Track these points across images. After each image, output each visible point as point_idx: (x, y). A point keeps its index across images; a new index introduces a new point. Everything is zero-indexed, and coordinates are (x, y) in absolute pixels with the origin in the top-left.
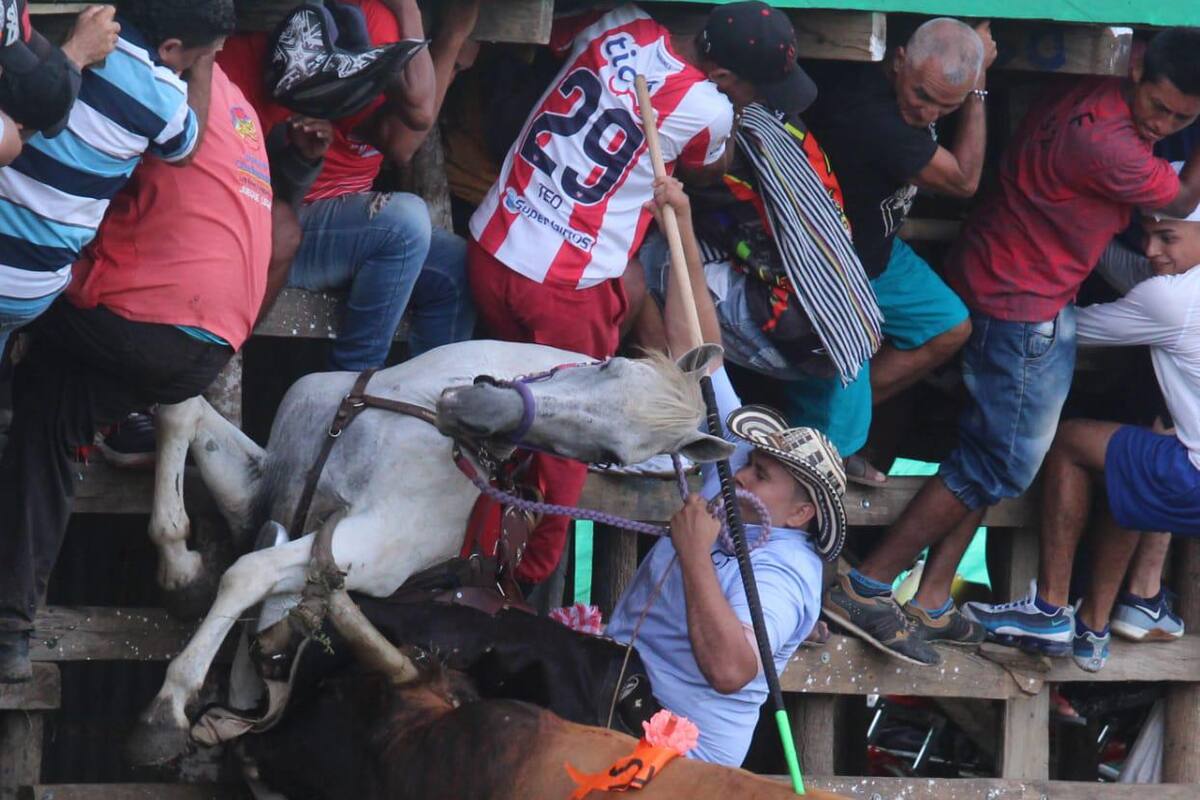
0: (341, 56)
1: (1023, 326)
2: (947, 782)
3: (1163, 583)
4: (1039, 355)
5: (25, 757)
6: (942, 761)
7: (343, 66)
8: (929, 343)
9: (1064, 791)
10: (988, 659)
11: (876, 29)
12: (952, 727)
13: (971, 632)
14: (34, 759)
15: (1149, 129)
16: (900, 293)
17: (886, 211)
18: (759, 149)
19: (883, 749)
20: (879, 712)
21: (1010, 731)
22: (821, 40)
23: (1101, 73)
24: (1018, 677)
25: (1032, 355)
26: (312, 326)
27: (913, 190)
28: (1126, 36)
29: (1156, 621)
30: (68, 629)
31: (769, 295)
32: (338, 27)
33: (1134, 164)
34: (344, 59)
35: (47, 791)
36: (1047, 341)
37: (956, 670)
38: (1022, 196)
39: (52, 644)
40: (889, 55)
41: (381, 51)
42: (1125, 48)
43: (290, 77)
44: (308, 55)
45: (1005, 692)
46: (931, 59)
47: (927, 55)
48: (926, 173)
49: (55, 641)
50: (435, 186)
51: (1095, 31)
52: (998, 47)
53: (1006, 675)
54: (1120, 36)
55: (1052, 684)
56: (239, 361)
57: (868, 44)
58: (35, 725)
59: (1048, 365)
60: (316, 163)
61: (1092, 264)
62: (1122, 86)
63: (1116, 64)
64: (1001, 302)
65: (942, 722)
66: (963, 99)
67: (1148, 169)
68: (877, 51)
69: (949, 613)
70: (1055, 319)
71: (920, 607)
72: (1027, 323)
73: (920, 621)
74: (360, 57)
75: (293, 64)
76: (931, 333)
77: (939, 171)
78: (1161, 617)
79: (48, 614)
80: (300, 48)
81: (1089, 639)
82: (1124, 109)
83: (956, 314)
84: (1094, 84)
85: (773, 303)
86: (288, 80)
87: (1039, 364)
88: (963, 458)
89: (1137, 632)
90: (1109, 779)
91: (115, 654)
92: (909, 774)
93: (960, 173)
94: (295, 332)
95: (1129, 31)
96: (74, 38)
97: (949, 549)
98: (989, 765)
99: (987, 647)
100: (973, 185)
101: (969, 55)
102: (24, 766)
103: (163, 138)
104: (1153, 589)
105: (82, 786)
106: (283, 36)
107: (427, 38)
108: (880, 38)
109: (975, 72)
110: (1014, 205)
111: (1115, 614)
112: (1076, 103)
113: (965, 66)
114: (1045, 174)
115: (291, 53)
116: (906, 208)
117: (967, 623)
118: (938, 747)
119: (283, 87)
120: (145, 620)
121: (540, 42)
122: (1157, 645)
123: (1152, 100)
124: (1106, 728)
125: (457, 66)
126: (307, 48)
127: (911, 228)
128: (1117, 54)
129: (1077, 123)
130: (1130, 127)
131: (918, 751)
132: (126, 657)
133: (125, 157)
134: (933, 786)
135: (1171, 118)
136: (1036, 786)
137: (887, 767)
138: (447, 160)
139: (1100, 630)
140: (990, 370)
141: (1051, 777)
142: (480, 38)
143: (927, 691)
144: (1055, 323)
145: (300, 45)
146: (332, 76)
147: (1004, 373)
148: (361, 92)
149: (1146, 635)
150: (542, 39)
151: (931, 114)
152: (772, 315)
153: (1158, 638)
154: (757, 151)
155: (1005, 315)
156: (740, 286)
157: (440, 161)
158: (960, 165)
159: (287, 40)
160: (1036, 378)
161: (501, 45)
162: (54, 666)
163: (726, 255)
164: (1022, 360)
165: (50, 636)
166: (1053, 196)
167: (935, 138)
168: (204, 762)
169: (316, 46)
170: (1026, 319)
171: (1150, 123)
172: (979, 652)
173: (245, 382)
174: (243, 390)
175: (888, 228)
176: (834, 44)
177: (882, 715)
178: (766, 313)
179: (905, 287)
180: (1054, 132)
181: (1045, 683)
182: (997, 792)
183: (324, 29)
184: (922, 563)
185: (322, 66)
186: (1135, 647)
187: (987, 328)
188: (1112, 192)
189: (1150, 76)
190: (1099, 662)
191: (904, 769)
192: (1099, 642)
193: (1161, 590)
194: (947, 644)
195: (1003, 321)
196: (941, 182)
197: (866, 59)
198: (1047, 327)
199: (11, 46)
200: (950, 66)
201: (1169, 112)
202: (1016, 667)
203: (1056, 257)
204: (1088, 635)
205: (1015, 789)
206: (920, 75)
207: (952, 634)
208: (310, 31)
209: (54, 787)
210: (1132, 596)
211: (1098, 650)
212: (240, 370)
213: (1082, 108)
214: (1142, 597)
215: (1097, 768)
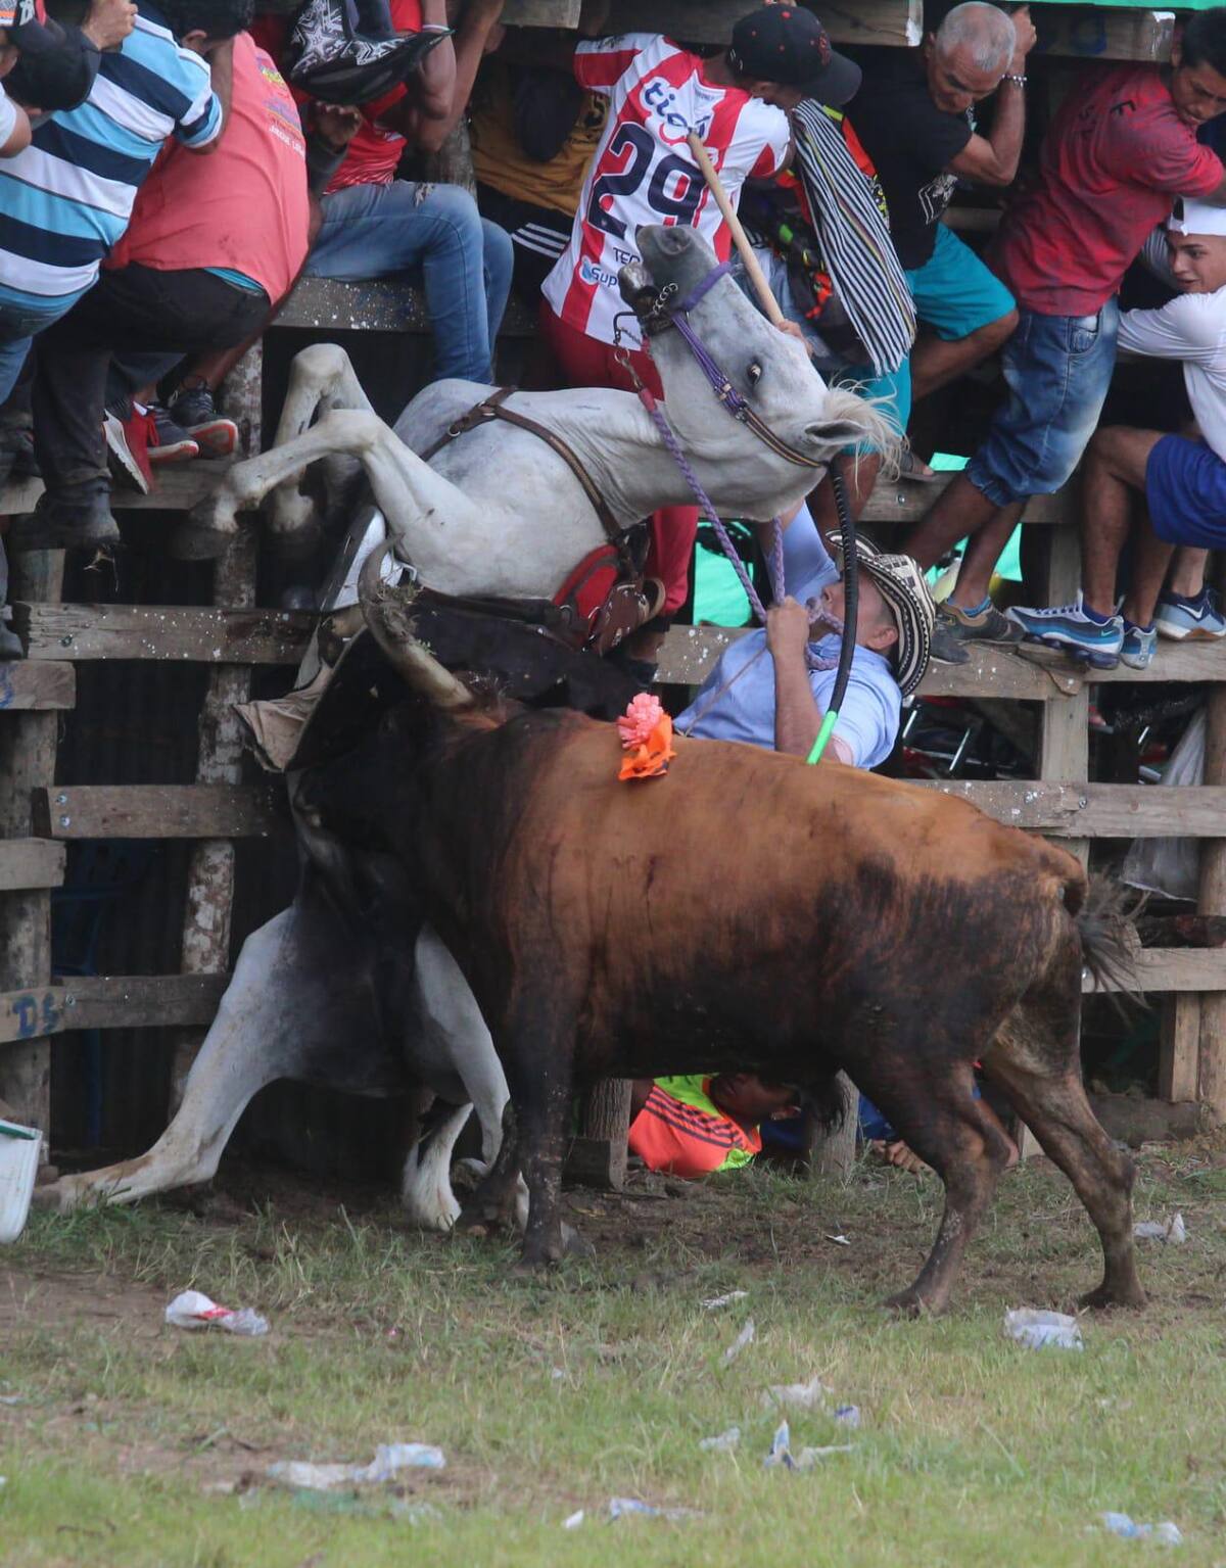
0: (361, 43)
1: (1066, 320)
2: (984, 784)
3: (1205, 581)
4: (1083, 351)
5: (39, 759)
6: (978, 762)
7: (362, 53)
8: (974, 334)
9: (1103, 794)
10: (1026, 659)
11: (912, 13)
12: (990, 728)
13: (1009, 630)
14: (49, 761)
15: (1189, 113)
16: (943, 282)
17: (925, 199)
18: (803, 135)
19: (919, 751)
20: (915, 713)
21: (1049, 733)
22: (856, 24)
23: (1142, 59)
24: (1056, 678)
25: (1076, 351)
26: (335, 317)
27: (951, 179)
28: (1168, 20)
29: (1198, 620)
30: (84, 627)
31: (813, 280)
32: (359, 11)
33: (1178, 151)
34: (364, 46)
35: (62, 793)
36: (1091, 335)
37: (994, 670)
38: (1063, 186)
39: (66, 642)
40: (925, 40)
41: (402, 40)
42: (1168, 33)
43: (306, 61)
44: (327, 39)
45: (1043, 693)
46: (960, 44)
47: (956, 42)
48: (960, 161)
49: (70, 639)
50: (461, 173)
51: (1138, 16)
52: (1038, 32)
53: (1045, 676)
54: (1162, 21)
55: (1092, 685)
56: (259, 353)
57: (905, 28)
58: (51, 725)
59: (1092, 360)
60: (341, 150)
61: (1132, 255)
62: (1161, 71)
63: (1160, 49)
64: (1044, 297)
65: (980, 722)
66: (995, 85)
67: (1192, 156)
68: (914, 36)
69: (987, 611)
70: (1098, 314)
71: (957, 605)
72: (1071, 318)
73: (956, 619)
74: (380, 45)
75: (311, 47)
76: (975, 324)
77: (973, 159)
78: (1204, 616)
79: (61, 611)
80: (319, 32)
81: (1135, 635)
82: (1165, 96)
83: (1001, 304)
84: (1135, 69)
85: (818, 289)
86: (305, 63)
87: (1082, 359)
88: (989, 454)
89: (1179, 632)
90: (1150, 782)
91: (130, 654)
92: (946, 776)
93: (995, 161)
94: (316, 323)
95: (1171, 16)
96: (91, 20)
97: (986, 547)
98: (1027, 767)
99: (1024, 647)
100: (1010, 173)
101: (1000, 38)
102: (37, 767)
103: (188, 119)
104: (1195, 587)
105: (96, 788)
106: (303, 18)
107: (450, 26)
108: (917, 22)
109: (1007, 57)
110: (1056, 197)
111: (1157, 613)
112: (1114, 91)
113: (996, 51)
114: (1087, 162)
115: (310, 36)
116: (947, 196)
117: (1005, 622)
118: (977, 748)
119: (300, 70)
120: (163, 618)
121: (568, 26)
122: (1199, 645)
123: (1191, 83)
124: (1147, 729)
125: (485, 50)
126: (326, 32)
127: (949, 215)
128: (1159, 39)
129: (1117, 111)
130: (1172, 113)
131: (955, 753)
132: (143, 656)
133: (152, 139)
134: (970, 788)
135: (1213, 102)
136: (1074, 787)
137: (924, 769)
138: (474, 147)
139: (1146, 626)
140: (1032, 365)
141: (1090, 780)
142: (508, 22)
143: (963, 691)
144: (1098, 317)
145: (319, 28)
146: (350, 62)
147: (1049, 369)
148: (381, 79)
149: (1188, 635)
150: (571, 23)
151: (966, 101)
152: (817, 302)
153: (1201, 637)
154: (800, 136)
155: (1049, 310)
156: (783, 272)
157: (466, 147)
158: (994, 150)
159: (307, 22)
160: (1079, 374)
161: (527, 28)
162: (71, 665)
163: (766, 239)
164: (1066, 355)
165: (64, 635)
166: (1096, 187)
167: (973, 126)
168: (223, 764)
169: (335, 31)
170: (1069, 313)
171: (1192, 107)
172: (1017, 652)
173: (265, 374)
174: (263, 383)
175: (930, 216)
176: (870, 29)
177: (918, 715)
178: (812, 302)
179: (949, 276)
180: (1094, 122)
181: (1085, 683)
182: (1035, 794)
183: (344, 13)
184: (959, 560)
185: (340, 52)
186: (1176, 647)
187: (1030, 322)
188: (1156, 180)
189: (1189, 60)
190: (1146, 658)
191: (941, 770)
192: (1146, 639)
193: (1204, 588)
194: (985, 644)
195: (1047, 316)
196: (976, 170)
197: (904, 44)
198: (1090, 322)
199: (26, 25)
200: (981, 52)
201: (1211, 96)
202: (1055, 667)
203: (1099, 251)
204: (1134, 631)
205: (1053, 792)
206: (951, 62)
207: (988, 634)
208: (330, 15)
209: (68, 789)
210: (1174, 595)
211: (1145, 646)
212: (260, 361)
213: (1122, 96)
214: (1183, 594)
215: (1138, 770)
